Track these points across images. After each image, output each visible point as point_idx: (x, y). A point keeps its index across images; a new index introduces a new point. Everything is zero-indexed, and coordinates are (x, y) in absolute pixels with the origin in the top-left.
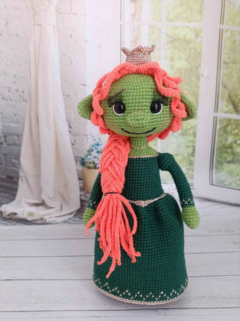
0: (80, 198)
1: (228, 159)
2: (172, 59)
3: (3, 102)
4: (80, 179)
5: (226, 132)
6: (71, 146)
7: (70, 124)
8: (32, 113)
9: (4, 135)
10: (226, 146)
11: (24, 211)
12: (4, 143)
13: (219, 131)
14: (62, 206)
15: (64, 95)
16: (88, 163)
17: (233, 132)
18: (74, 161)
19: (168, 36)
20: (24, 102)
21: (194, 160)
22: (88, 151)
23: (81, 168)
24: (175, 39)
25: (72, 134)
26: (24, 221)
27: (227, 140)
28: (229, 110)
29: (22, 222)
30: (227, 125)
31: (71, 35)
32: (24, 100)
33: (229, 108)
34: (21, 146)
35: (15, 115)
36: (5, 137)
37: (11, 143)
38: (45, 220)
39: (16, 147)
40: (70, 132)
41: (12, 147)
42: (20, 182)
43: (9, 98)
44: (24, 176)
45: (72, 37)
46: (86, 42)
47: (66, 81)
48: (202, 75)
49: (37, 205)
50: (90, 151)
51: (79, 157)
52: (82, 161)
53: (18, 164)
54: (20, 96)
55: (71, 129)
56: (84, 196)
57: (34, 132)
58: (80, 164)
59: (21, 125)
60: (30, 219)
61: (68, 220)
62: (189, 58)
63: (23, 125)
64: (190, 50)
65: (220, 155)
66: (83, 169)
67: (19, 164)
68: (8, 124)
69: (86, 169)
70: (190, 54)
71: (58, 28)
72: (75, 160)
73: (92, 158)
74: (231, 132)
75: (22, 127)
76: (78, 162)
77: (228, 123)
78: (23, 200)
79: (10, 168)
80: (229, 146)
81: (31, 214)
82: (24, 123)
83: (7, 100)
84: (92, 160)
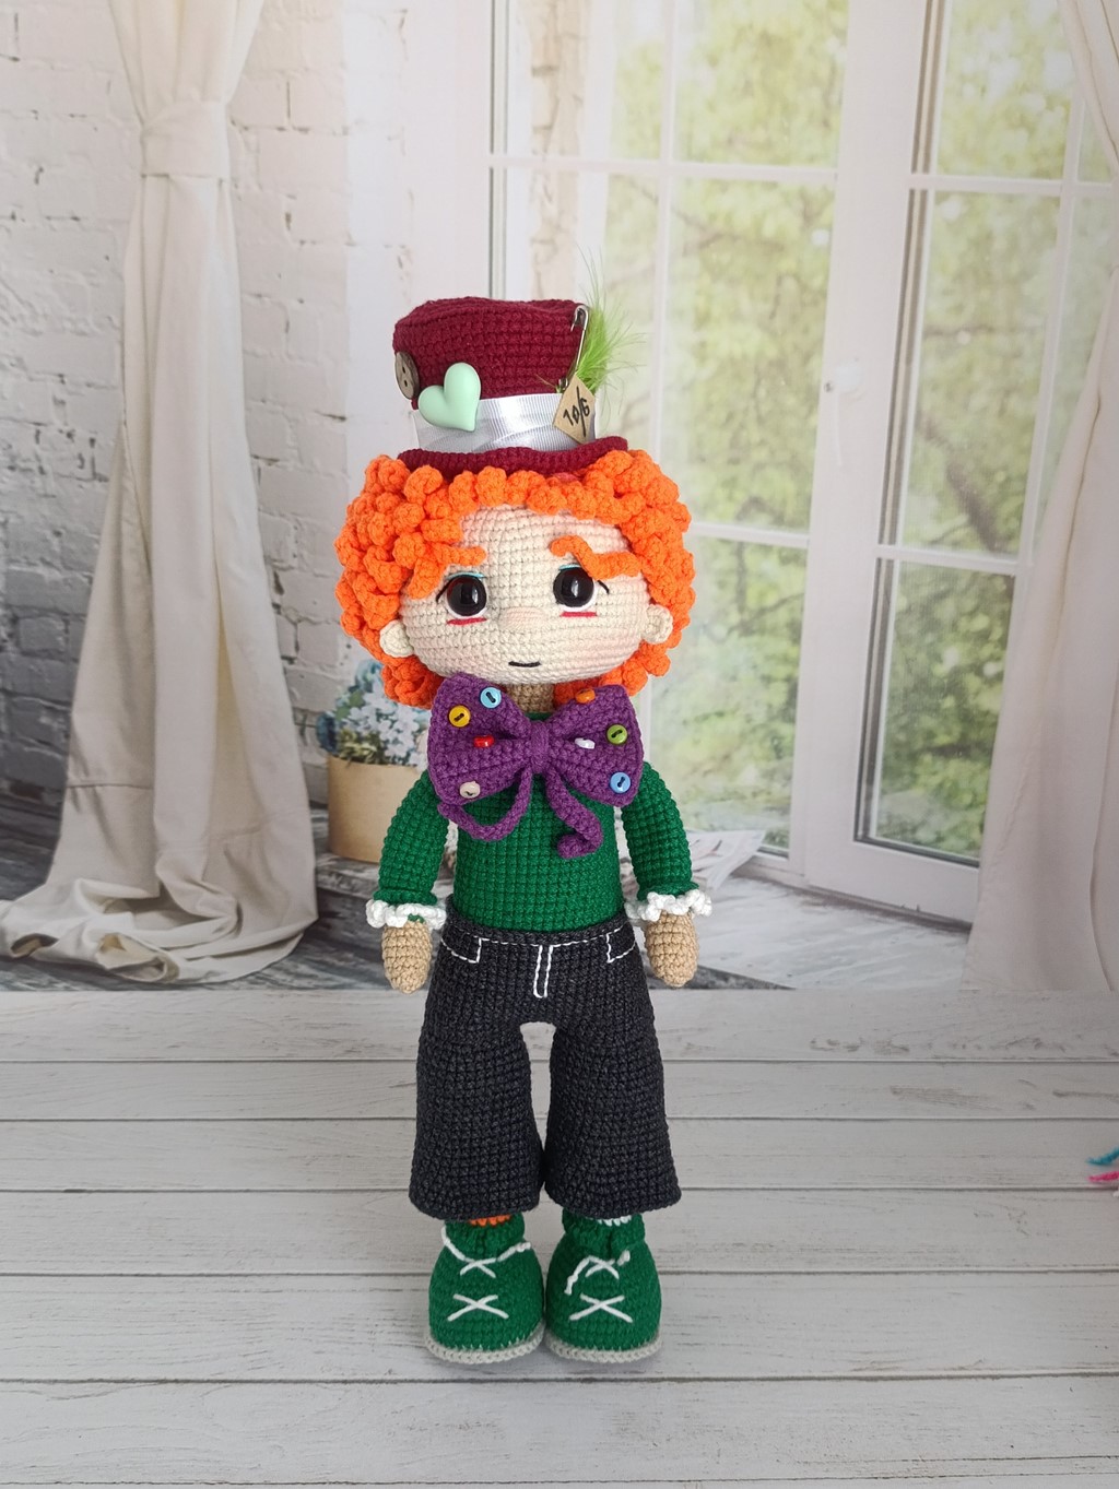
0: (317, 882)
1: (942, 739)
2: (703, 320)
3: (9, 481)
4: (314, 805)
5: (932, 625)
6: (279, 664)
7: (276, 576)
8: (126, 528)
9: (9, 613)
10: (934, 683)
11: (82, 927)
12: (10, 646)
13: (898, 621)
14: (239, 912)
15: (257, 457)
16: (351, 737)
17: (963, 624)
18: (293, 730)
19: (687, 220)
20: (97, 483)
21: (793, 737)
22: (351, 689)
23: (320, 758)
24: (717, 237)
25: (287, 617)
26: (82, 972)
27: (938, 658)
28: (946, 535)
29: (76, 974)
30: (940, 597)
31: (288, 218)
32: (96, 476)
33: (946, 526)
34: (76, 661)
35: (58, 534)
36: (14, 620)
37: (36, 647)
38: (174, 968)
39: (55, 663)
40: (277, 607)
41: (39, 661)
42: (68, 808)
43: (34, 466)
44: (83, 787)
45: (291, 224)
46: (350, 244)
47: (263, 401)
48: (828, 388)
49: (135, 906)
50: (359, 690)
51: (314, 714)
52: (324, 730)
53: (62, 735)
54: (81, 458)
55: (284, 596)
56: (330, 874)
57: (133, 603)
58: (318, 743)
59: (78, 575)
60: (108, 961)
61: (266, 972)
62: (773, 315)
63: (87, 573)
64: (780, 280)
65: (904, 720)
66: (329, 763)
67: (68, 733)
68: (26, 569)
69: (340, 764)
70: (777, 300)
71: (236, 186)
72: (296, 724)
73: (367, 717)
74: (954, 626)
75: (85, 580)
76: (309, 732)
77: (942, 588)
78: (78, 882)
79: (26, 749)
80: (946, 681)
81: (113, 942)
82: (91, 569)
83: (26, 471)
84: (368, 728)
